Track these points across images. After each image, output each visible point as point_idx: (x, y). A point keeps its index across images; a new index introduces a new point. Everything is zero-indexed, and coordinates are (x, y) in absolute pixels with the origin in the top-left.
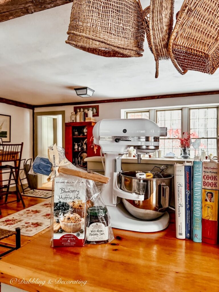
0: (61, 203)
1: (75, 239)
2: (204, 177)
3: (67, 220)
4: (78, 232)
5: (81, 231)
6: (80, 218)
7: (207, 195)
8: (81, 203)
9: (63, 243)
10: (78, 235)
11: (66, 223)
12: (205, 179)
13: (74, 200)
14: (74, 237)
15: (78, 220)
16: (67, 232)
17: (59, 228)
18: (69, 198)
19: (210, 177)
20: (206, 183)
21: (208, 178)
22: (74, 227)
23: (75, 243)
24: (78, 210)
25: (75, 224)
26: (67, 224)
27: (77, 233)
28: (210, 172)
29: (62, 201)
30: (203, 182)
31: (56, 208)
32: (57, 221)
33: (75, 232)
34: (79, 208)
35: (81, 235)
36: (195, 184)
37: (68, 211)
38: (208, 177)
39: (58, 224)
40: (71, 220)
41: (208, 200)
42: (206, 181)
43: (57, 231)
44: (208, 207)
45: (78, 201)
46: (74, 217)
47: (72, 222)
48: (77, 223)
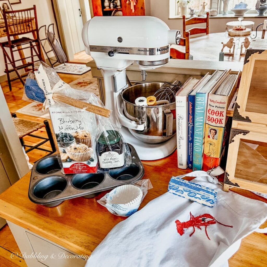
0: (64, 134)
1: (86, 167)
2: (209, 111)
3: (74, 150)
4: (89, 161)
5: (91, 160)
6: (88, 148)
7: (210, 132)
8: (85, 133)
9: (74, 171)
10: (89, 163)
11: (73, 153)
12: (210, 114)
13: (77, 131)
14: (85, 165)
15: (86, 150)
16: (76, 161)
17: (67, 157)
18: (71, 129)
19: (215, 112)
20: (210, 119)
21: (213, 114)
22: (83, 156)
23: (87, 170)
24: (84, 141)
25: (83, 154)
26: (75, 154)
27: (87, 161)
28: (216, 106)
29: (64, 131)
30: (207, 117)
31: (59, 139)
32: (63, 151)
33: (84, 161)
34: (85, 138)
35: (92, 163)
36: (197, 119)
37: (73, 142)
38: (213, 112)
39: (64, 154)
40: (79, 150)
41: (210, 136)
42: (211, 116)
43: (65, 161)
44: (211, 144)
45: (82, 131)
46: (81, 147)
47: (79, 152)
48: (86, 153)
